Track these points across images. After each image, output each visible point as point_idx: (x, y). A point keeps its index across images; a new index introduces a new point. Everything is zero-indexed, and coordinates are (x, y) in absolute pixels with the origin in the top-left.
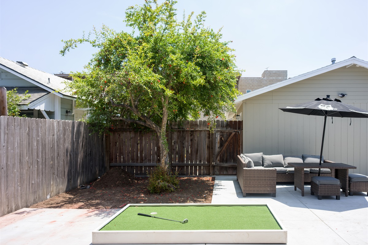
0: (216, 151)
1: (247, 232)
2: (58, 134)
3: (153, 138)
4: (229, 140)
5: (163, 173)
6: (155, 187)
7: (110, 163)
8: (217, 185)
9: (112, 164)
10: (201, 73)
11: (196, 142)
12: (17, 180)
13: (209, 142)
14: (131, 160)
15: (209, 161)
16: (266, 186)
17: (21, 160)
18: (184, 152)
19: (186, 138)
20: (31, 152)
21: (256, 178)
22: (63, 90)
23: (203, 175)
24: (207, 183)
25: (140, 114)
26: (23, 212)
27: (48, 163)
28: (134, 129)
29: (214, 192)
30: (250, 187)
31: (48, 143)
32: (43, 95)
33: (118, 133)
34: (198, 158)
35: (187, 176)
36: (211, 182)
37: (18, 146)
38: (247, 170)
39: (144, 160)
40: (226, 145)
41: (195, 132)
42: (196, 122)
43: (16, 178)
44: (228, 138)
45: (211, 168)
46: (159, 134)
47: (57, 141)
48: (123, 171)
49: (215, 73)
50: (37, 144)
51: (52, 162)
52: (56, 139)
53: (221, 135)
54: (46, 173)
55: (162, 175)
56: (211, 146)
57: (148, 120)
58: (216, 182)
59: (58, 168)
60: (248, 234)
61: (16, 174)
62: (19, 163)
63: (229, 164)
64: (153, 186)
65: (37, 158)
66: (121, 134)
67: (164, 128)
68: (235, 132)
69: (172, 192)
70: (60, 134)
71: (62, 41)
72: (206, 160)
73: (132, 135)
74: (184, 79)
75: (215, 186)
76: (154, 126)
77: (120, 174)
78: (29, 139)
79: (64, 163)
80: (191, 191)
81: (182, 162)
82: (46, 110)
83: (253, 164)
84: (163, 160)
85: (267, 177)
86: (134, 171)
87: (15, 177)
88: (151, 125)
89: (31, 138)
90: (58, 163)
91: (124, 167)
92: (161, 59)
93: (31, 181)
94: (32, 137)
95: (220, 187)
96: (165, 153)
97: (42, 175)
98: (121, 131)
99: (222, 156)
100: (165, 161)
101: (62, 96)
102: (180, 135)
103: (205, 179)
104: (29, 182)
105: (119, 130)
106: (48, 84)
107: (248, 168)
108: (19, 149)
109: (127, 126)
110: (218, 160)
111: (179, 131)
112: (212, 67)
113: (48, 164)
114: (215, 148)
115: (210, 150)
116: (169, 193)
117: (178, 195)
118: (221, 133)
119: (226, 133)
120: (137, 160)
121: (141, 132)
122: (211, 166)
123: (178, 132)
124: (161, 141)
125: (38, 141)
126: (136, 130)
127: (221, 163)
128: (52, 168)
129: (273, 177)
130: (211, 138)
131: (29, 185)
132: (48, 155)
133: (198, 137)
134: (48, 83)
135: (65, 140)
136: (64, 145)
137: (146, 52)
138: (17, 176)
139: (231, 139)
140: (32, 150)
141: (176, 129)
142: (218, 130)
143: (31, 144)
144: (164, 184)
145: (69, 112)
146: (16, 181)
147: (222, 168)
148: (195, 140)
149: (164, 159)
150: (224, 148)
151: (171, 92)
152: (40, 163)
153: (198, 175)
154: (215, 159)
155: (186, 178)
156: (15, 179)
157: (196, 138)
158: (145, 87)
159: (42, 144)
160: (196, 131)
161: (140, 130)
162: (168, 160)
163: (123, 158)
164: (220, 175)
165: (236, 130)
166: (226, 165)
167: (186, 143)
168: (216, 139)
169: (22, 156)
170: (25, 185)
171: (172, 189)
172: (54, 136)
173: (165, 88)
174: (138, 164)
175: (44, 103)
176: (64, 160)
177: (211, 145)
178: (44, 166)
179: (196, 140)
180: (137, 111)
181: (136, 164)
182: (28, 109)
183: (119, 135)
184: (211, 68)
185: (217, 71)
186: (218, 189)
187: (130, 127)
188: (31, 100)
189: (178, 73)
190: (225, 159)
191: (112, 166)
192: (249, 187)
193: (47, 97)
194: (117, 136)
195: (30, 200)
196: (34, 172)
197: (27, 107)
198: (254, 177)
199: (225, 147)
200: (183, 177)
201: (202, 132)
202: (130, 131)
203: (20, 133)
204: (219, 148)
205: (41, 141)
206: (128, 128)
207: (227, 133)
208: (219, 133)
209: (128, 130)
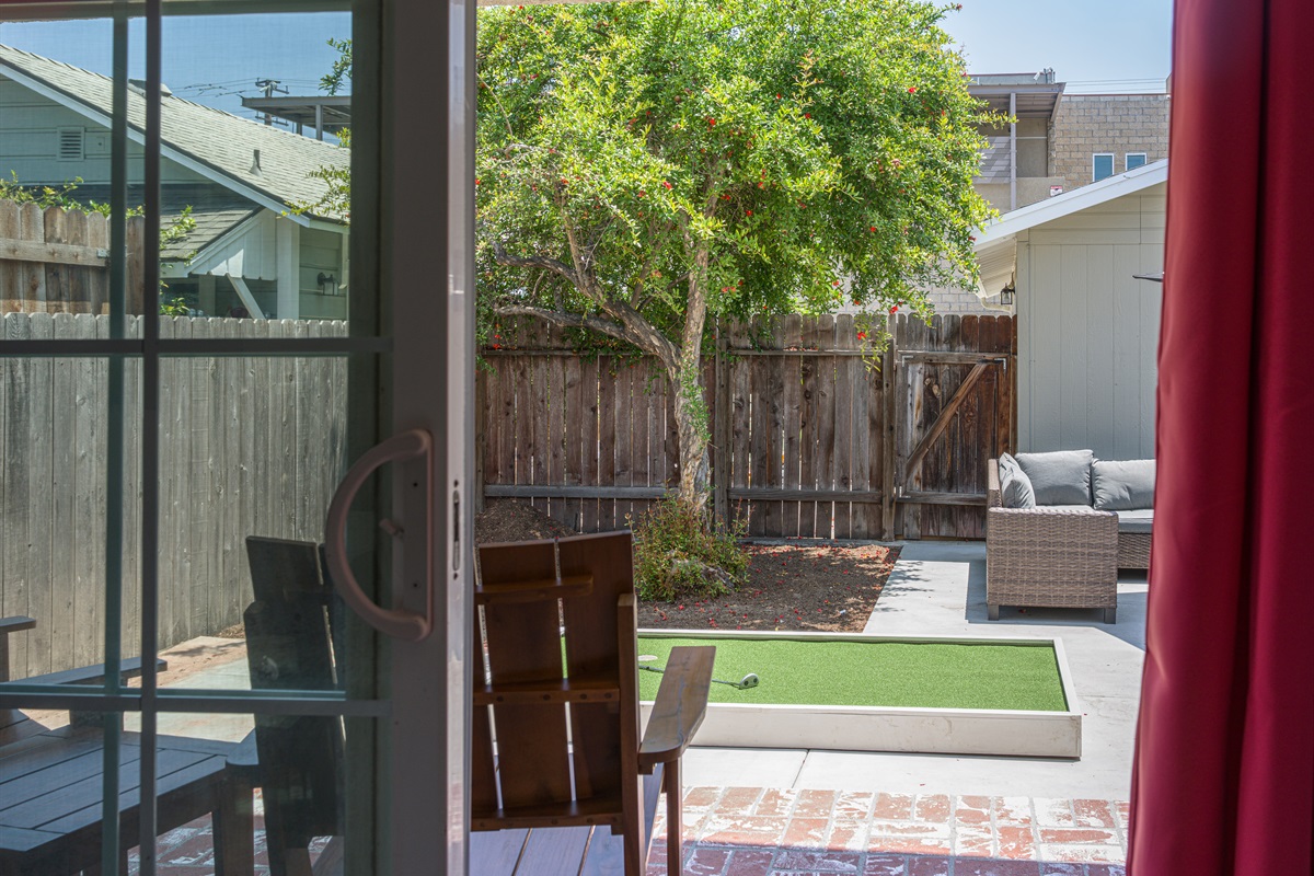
0: (909, 440)
1: (945, 716)
2: (307, 372)
3: (654, 385)
4: (961, 394)
5: (686, 526)
6: (657, 577)
7: (485, 483)
8: (901, 578)
9: (494, 487)
10: (826, 148)
11: (828, 402)
12: (182, 537)
13: (880, 401)
14: (568, 472)
15: (878, 481)
16: (1078, 579)
17: (194, 467)
18: (776, 441)
19: (787, 388)
20: (221, 438)
21: (1038, 548)
22: (318, 205)
23: (856, 537)
24: (863, 569)
25: (601, 296)
26: (198, 651)
27: (273, 479)
28: (579, 349)
29: (880, 600)
30: (1015, 581)
31: (275, 408)
32: (239, 218)
33: (518, 365)
34: (836, 467)
35: (788, 542)
36: (882, 566)
37: (183, 420)
38: (1001, 514)
39: (618, 474)
40: (948, 415)
41: (820, 363)
42: (825, 320)
43: (178, 530)
44: (957, 388)
45: (888, 510)
46: (672, 373)
47: (302, 400)
48: (538, 516)
49: (883, 141)
50: (242, 409)
51: (285, 476)
52: (300, 393)
53: (930, 376)
54: (266, 517)
55: (683, 531)
56: (885, 421)
57: (634, 319)
58: (902, 565)
59: (304, 500)
60: (949, 722)
61: (179, 517)
62: (186, 479)
63: (963, 496)
64: (651, 571)
65: (240, 462)
66: (528, 370)
67: (692, 351)
68: (986, 361)
69: (721, 596)
70: (310, 373)
71: (331, 42)
72: (868, 477)
73: (573, 372)
74: (760, 172)
75: (893, 579)
76: (656, 343)
77: (527, 527)
78: (216, 393)
79: (324, 479)
80: (796, 595)
81: (771, 484)
82: (248, 277)
83: (1030, 495)
84: (687, 475)
85: (1083, 545)
86: (577, 516)
87: (175, 527)
88: (642, 337)
89: (222, 389)
90: (306, 479)
91: (541, 499)
92: (677, 97)
93: (221, 543)
94: (225, 385)
95: (911, 584)
96: (697, 445)
97: (255, 524)
98: (530, 357)
99: (931, 460)
100: (695, 479)
101: (306, 223)
102: (760, 373)
103: (857, 553)
104: (217, 545)
105: (521, 353)
106: (252, 171)
107: (1010, 507)
108: (187, 427)
109: (551, 335)
110: (917, 479)
111: (758, 356)
112: (869, 118)
113: (274, 484)
114: (903, 428)
115: (882, 436)
116: (709, 602)
117: (743, 608)
118: (930, 367)
119: (949, 364)
120: (593, 472)
121: (604, 359)
122: (886, 501)
123: (754, 360)
124: (682, 402)
125: (242, 399)
126: (587, 353)
127: (930, 492)
128: (284, 497)
129: (1105, 547)
130: (885, 388)
131: (216, 557)
132: (274, 449)
133: (832, 382)
134: (253, 168)
135: (327, 394)
136: (325, 416)
137: (622, 68)
138: (181, 523)
139: (971, 390)
140: (225, 433)
141: (746, 348)
142: (916, 355)
143: (221, 412)
144: (692, 566)
145: (331, 280)
146: (178, 540)
147: (932, 512)
148: (824, 395)
149: (694, 469)
150: (941, 430)
151: (711, 224)
152: (249, 479)
153: (833, 537)
154: (904, 472)
155: (785, 548)
156: (175, 533)
157: (826, 388)
158: (619, 211)
159: (256, 410)
160: (824, 357)
161: (601, 353)
162: (706, 476)
163: (538, 465)
164: (922, 538)
165: (989, 356)
166: (947, 497)
167: (786, 407)
168: (909, 392)
169: (197, 453)
170: (205, 555)
171: (720, 584)
172: (293, 382)
173: (689, 208)
174: (592, 489)
175: (242, 251)
176: (323, 470)
177: (885, 414)
178: (260, 492)
179: (828, 395)
180: (591, 285)
181: (589, 488)
182: (190, 274)
183: (523, 374)
184: (868, 124)
185: (889, 134)
186: (899, 592)
187: (564, 340)
188: (198, 239)
189: (739, 148)
190: (945, 474)
191: (495, 498)
192: (1010, 581)
193: (250, 227)
194: (515, 376)
195: (218, 610)
196: (230, 512)
197: (186, 267)
198: (1031, 543)
199: (944, 424)
200: (775, 543)
201: (849, 362)
202: (564, 359)
203: (191, 373)
204: (919, 427)
205: (252, 401)
206: (556, 343)
207: (955, 365)
208: (920, 366)
209: (557, 353)
